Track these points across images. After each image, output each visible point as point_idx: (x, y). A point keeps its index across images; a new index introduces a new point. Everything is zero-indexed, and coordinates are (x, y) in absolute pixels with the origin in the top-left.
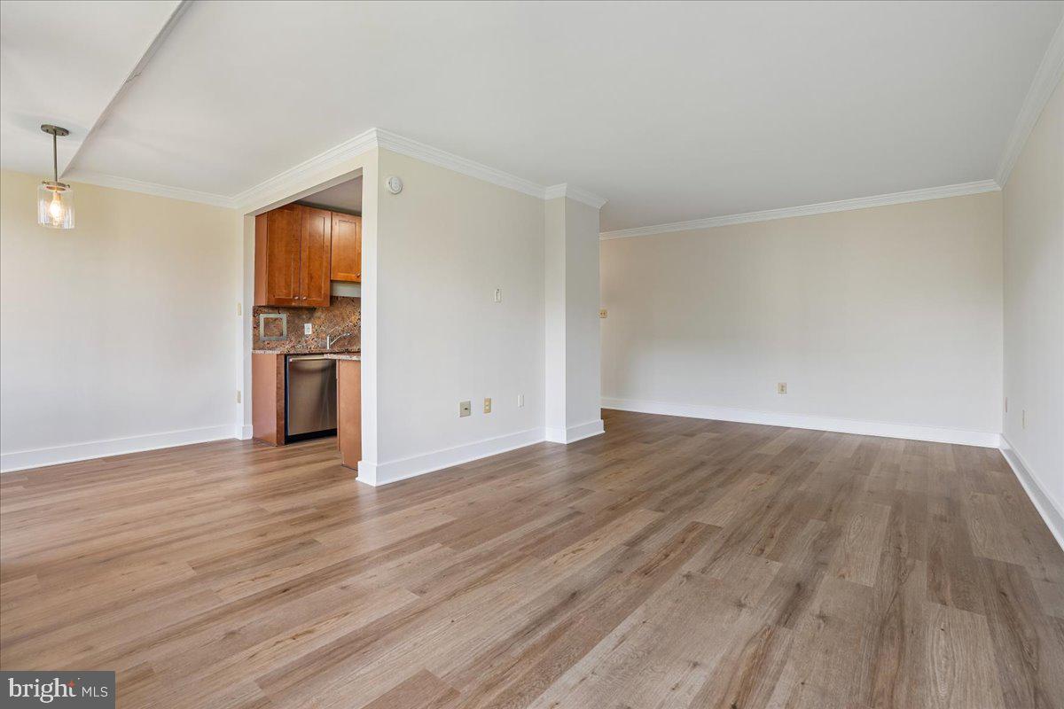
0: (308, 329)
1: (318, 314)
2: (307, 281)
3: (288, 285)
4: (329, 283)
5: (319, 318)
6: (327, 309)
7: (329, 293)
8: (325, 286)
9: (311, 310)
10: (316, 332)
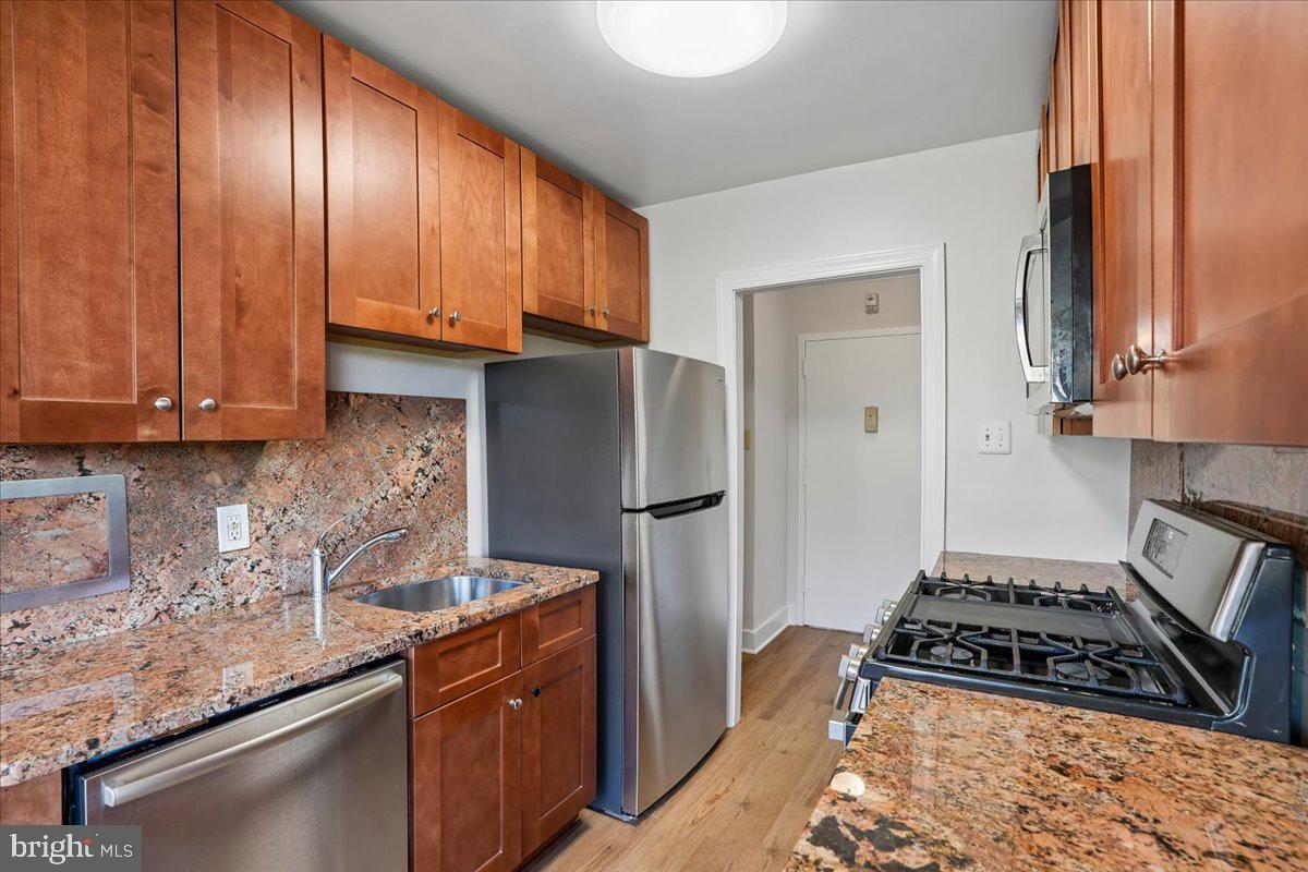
0: (234, 526)
1: (270, 464)
2: (216, 322)
3: (106, 335)
4: (319, 336)
5: (278, 478)
6: (315, 445)
7: (319, 377)
8: (304, 348)
9: (244, 451)
10: (266, 535)
